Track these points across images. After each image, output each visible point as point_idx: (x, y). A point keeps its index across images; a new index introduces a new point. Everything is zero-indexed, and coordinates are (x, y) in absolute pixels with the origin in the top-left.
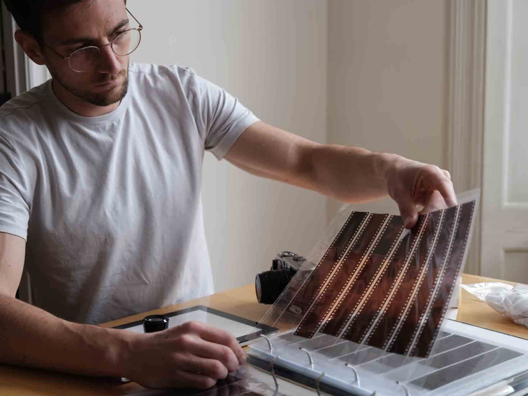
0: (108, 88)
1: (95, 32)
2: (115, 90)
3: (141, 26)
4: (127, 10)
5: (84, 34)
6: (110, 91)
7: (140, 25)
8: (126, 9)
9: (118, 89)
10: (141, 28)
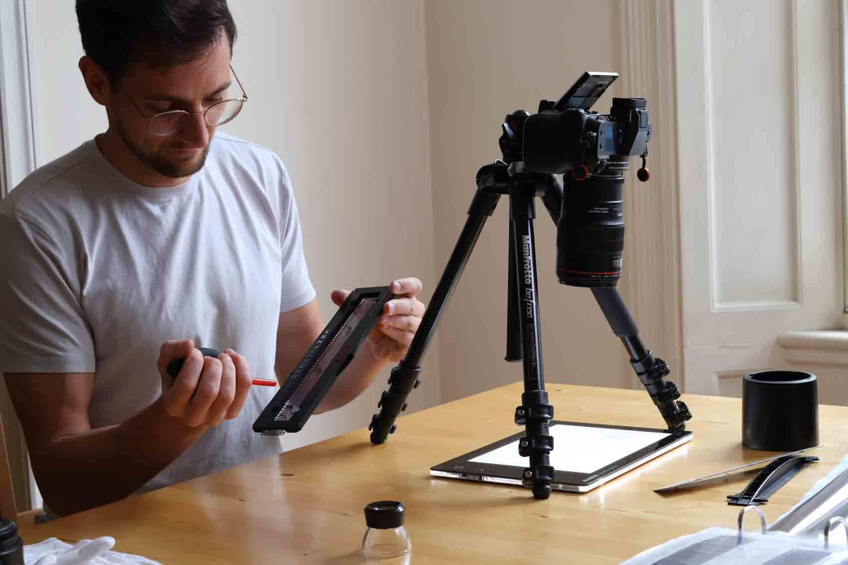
0: (183, 157)
1: (190, 93)
2: (192, 160)
3: (245, 96)
4: (231, 68)
5: (175, 93)
6: (185, 160)
7: (245, 94)
8: (230, 66)
9: (196, 160)
10: (245, 99)
